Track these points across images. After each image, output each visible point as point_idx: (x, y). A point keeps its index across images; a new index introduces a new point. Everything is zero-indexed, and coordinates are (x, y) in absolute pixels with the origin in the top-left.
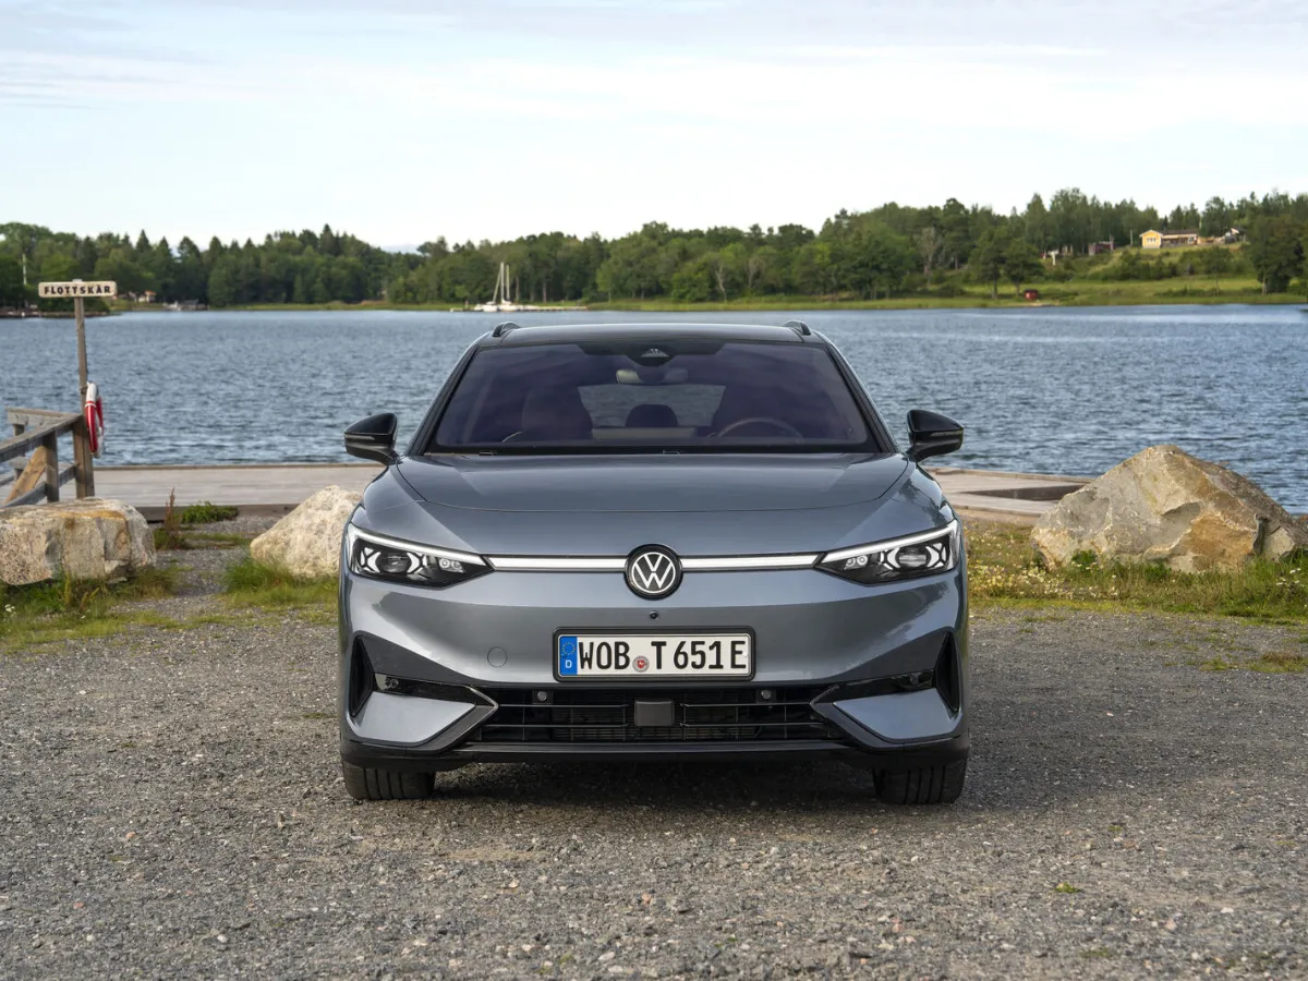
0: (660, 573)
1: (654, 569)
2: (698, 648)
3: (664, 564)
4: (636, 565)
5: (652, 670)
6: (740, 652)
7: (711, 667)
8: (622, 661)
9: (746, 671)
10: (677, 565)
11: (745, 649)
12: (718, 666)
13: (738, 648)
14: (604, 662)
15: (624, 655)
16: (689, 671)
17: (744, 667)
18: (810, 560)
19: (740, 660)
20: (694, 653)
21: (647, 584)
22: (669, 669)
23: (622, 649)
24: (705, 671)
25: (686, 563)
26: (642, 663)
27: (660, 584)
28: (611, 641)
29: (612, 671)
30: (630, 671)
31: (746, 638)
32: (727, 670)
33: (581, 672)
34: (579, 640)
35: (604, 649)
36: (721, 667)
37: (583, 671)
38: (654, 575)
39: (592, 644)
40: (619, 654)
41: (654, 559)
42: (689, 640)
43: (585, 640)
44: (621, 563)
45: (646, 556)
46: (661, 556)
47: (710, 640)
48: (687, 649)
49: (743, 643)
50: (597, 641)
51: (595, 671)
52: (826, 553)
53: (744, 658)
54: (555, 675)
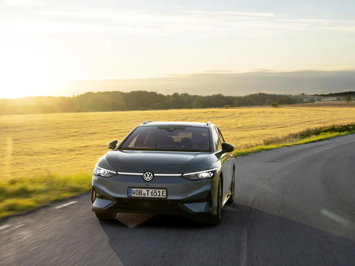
0: (149, 176)
1: (148, 176)
2: (156, 192)
3: (151, 174)
4: (145, 175)
5: (146, 196)
6: (164, 193)
7: (158, 196)
8: (141, 194)
9: (165, 197)
10: (153, 175)
11: (165, 192)
12: (159, 196)
13: (164, 192)
14: (137, 194)
15: (141, 193)
16: (154, 196)
17: (164, 196)
18: (180, 175)
19: (164, 195)
20: (155, 193)
21: (147, 178)
22: (150, 196)
23: (141, 191)
24: (157, 196)
25: (155, 175)
26: (144, 194)
27: (149, 179)
28: (139, 190)
29: (138, 196)
30: (142, 196)
31: (165, 190)
32: (161, 196)
33: (132, 196)
34: (132, 189)
35: (137, 191)
36: (160, 196)
37: (133, 195)
38: (148, 177)
39: (135, 190)
40: (140, 192)
41: (148, 174)
42: (154, 190)
43: (134, 189)
44: (142, 174)
45: (147, 173)
46: (150, 173)
47: (158, 190)
48: (153, 192)
49: (164, 191)
50: (136, 189)
51: (135, 196)
52: (184, 174)
53: (164, 194)
54: (128, 196)
